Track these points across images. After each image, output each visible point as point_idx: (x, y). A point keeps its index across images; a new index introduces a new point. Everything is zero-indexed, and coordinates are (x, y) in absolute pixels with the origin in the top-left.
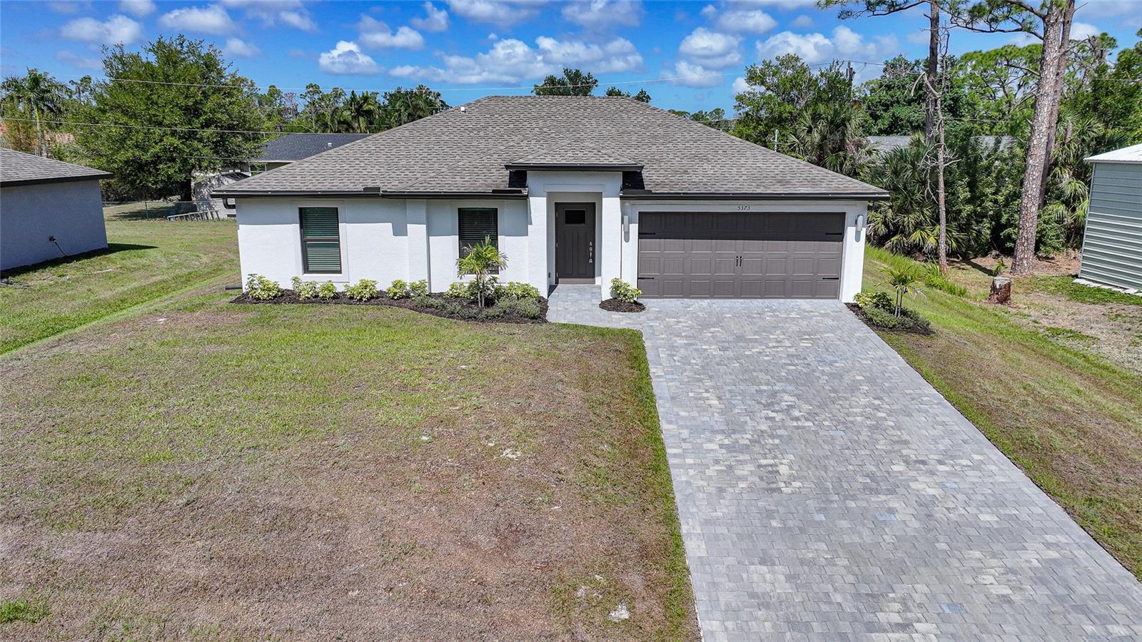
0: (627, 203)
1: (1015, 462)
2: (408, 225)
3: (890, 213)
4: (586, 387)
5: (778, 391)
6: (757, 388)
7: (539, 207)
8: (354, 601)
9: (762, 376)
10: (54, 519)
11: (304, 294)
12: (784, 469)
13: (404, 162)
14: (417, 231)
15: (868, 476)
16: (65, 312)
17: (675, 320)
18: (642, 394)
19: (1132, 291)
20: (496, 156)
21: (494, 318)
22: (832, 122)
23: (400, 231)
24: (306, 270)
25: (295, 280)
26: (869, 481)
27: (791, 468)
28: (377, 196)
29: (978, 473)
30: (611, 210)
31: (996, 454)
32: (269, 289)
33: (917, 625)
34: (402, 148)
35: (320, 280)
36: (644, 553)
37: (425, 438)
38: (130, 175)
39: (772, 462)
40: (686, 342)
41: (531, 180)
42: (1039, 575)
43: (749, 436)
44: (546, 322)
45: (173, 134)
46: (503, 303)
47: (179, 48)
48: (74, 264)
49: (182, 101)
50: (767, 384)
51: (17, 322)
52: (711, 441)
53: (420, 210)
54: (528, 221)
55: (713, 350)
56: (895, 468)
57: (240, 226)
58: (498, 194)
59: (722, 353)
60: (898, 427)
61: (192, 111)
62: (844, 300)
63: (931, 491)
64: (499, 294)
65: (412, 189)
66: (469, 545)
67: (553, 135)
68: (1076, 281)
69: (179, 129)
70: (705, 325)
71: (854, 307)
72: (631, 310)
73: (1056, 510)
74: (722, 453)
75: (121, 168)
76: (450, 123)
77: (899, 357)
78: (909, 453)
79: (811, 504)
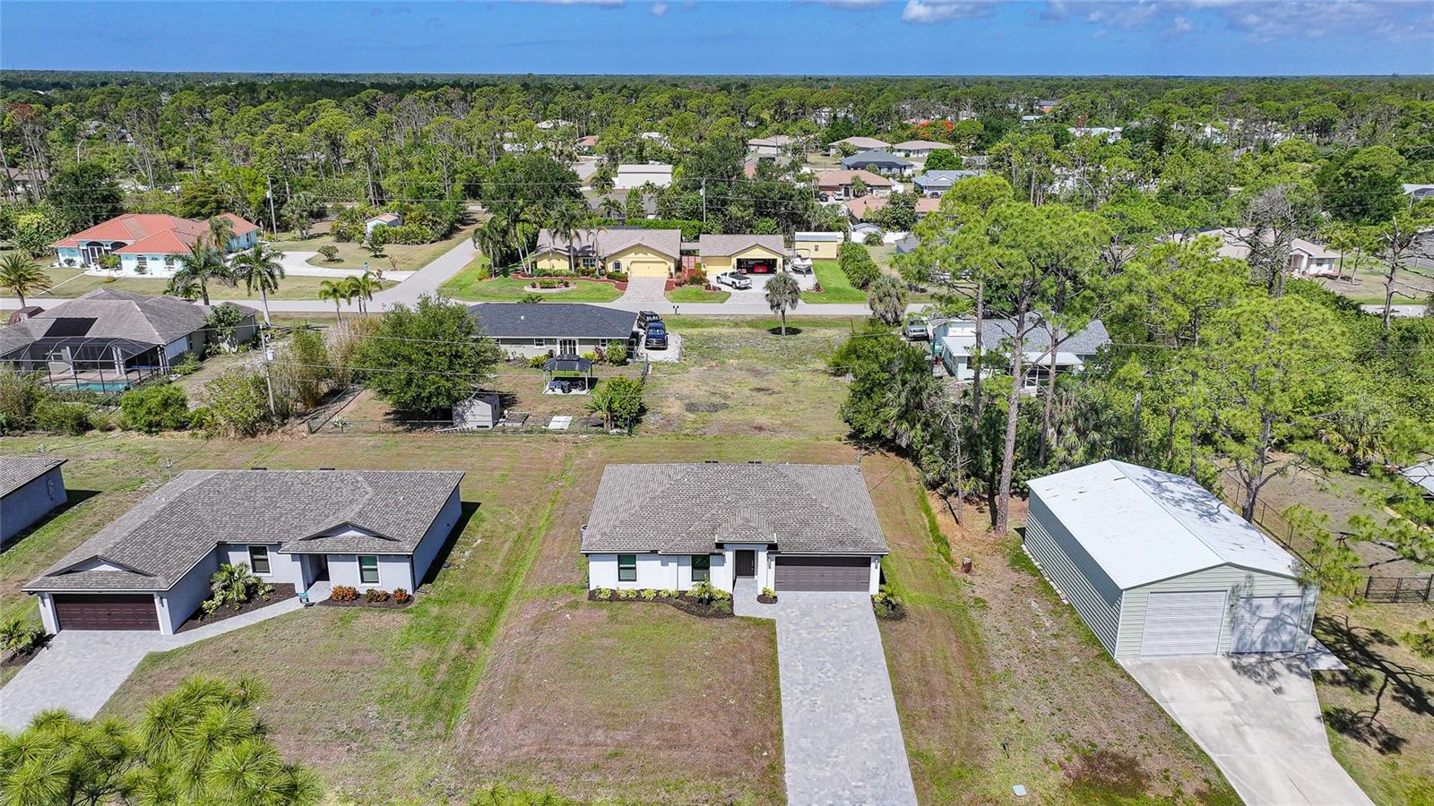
1: (895, 698)
2: (669, 564)
4: (753, 664)
7: (729, 557)
9: (822, 652)
10: (610, 727)
11: (623, 595)
12: (818, 702)
14: (673, 565)
16: (491, 588)
17: (791, 609)
18: (774, 664)
19: (1037, 564)
23: (665, 564)
24: (621, 580)
25: (615, 586)
28: (655, 553)
29: (881, 703)
30: (762, 557)
31: (891, 695)
36: (772, 736)
37: (704, 696)
40: (794, 628)
42: (880, 741)
43: (810, 686)
44: (734, 616)
46: (715, 604)
48: (461, 538)
52: (795, 688)
53: (674, 559)
54: (724, 561)
55: (804, 633)
57: (592, 566)
59: (808, 636)
60: (863, 682)
62: (868, 594)
63: (863, 711)
64: (712, 597)
65: (672, 550)
66: (725, 734)
68: (1023, 545)
70: (803, 613)
71: (873, 602)
72: (771, 603)
73: (897, 718)
74: (799, 695)
77: (880, 640)
78: (862, 695)
79: (824, 717)
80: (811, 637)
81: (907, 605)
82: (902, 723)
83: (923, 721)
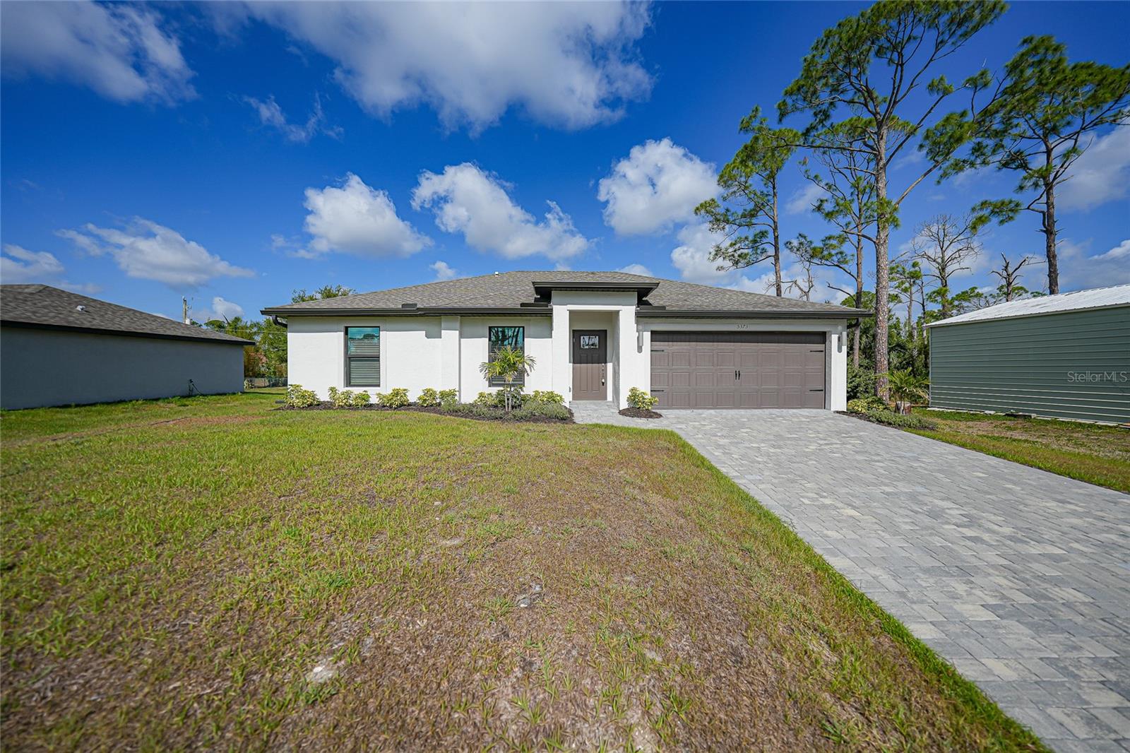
0: (642, 321)
2: (442, 331)
11: (339, 403)
21: (521, 419)
23: (433, 335)
24: (348, 383)
25: (333, 390)
30: (626, 321)
35: (356, 391)
41: (555, 300)
44: (574, 423)
46: (530, 406)
53: (454, 326)
58: (526, 308)
62: (833, 409)
64: (524, 399)
65: (447, 306)
68: (929, 409)
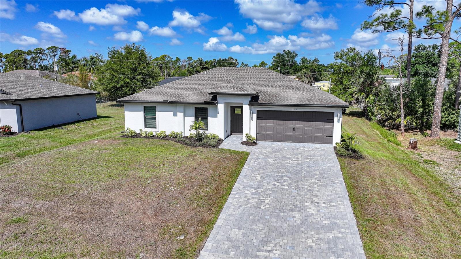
0: (252, 107)
1: (352, 205)
2: (178, 113)
3: (388, 111)
4: (215, 171)
5: (284, 176)
6: (277, 174)
7: (221, 107)
8: (107, 226)
9: (282, 170)
10: (37, 197)
11: (143, 135)
12: (267, 201)
13: (180, 91)
14: (181, 115)
15: (295, 206)
16: (76, 138)
17: (265, 149)
18: (235, 174)
20: (210, 89)
21: (200, 146)
22: (368, 74)
23: (175, 115)
24: (146, 127)
25: (141, 130)
26: (294, 207)
27: (270, 201)
28: (166, 103)
29: (335, 208)
30: (246, 108)
31: (348, 202)
32: (132, 133)
33: (275, 252)
34: (181, 86)
35: (148, 130)
36: (201, 222)
37: (149, 182)
38: (113, 91)
39: (264, 198)
40: (263, 157)
41: (219, 98)
42: (329, 241)
43: (263, 190)
44: (217, 148)
45: (128, 78)
46: (205, 141)
47: (133, 48)
48: (85, 122)
49: (131, 66)
50: (282, 173)
51: (60, 141)
52: (248, 190)
53: (181, 108)
54: (218, 112)
55: (271, 161)
56: (306, 204)
57: (126, 112)
58: (206, 103)
59: (273, 162)
60: (318, 191)
61: (135, 70)
62: (333, 145)
63: (313, 212)
64: (206, 137)
65: (179, 101)
66: (145, 214)
67: (233, 82)
68: (456, 141)
69: (130, 76)
70: (274, 151)
71: (335, 148)
72: (251, 145)
73: (354, 222)
74: (249, 195)
75: (111, 89)
76: (200, 77)
77: (339, 167)
78: (315, 199)
79: (268, 213)
80: (276, 162)
81: (365, 154)
82: (360, 225)
83: (387, 227)
